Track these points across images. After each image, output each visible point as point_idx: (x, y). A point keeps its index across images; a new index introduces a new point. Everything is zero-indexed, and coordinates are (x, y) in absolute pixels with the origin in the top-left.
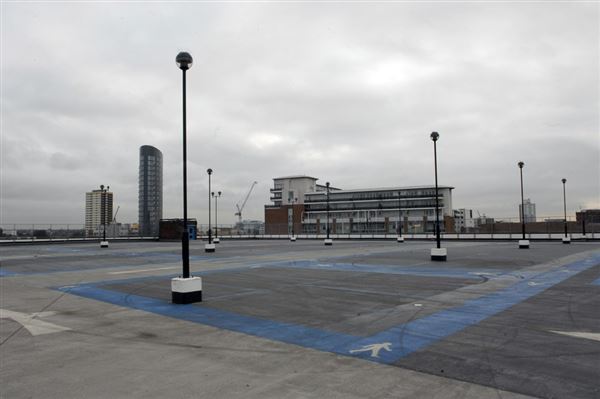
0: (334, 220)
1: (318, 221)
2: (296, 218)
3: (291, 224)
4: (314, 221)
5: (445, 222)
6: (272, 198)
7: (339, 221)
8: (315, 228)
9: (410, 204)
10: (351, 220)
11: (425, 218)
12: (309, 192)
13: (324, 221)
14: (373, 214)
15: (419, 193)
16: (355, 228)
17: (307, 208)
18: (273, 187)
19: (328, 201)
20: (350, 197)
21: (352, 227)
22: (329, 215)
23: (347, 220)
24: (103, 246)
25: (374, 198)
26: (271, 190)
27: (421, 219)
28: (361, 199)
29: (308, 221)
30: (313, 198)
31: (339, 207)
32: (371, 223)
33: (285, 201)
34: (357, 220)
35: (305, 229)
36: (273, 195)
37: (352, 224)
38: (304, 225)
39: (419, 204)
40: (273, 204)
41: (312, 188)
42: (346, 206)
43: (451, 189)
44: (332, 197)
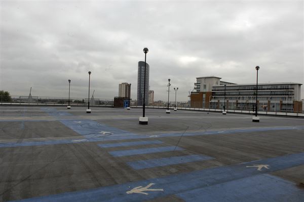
0: (228, 101)
1: (219, 101)
2: (207, 99)
3: (204, 102)
4: (216, 101)
5: (293, 105)
6: (195, 88)
7: (230, 101)
8: (217, 105)
9: (273, 93)
10: (237, 101)
11: (281, 102)
12: (215, 85)
13: (222, 101)
14: (250, 98)
15: (279, 87)
16: (239, 106)
17: (213, 94)
18: (196, 82)
19: (225, 90)
20: (238, 88)
21: (237, 105)
22: (226, 98)
23: (235, 101)
24: (68, 108)
25: (251, 90)
26: (195, 84)
27: (279, 102)
28: (244, 90)
29: (213, 101)
30: (217, 89)
31: (231, 94)
32: (248, 104)
33: (202, 90)
34: (240, 101)
35: (212, 105)
36: (196, 87)
37: (237, 104)
38: (211, 103)
39: (279, 93)
40: (196, 91)
41: (217, 83)
42: (235, 94)
43: (300, 85)
44: (227, 88)
